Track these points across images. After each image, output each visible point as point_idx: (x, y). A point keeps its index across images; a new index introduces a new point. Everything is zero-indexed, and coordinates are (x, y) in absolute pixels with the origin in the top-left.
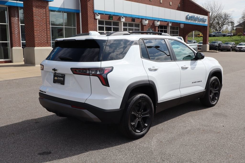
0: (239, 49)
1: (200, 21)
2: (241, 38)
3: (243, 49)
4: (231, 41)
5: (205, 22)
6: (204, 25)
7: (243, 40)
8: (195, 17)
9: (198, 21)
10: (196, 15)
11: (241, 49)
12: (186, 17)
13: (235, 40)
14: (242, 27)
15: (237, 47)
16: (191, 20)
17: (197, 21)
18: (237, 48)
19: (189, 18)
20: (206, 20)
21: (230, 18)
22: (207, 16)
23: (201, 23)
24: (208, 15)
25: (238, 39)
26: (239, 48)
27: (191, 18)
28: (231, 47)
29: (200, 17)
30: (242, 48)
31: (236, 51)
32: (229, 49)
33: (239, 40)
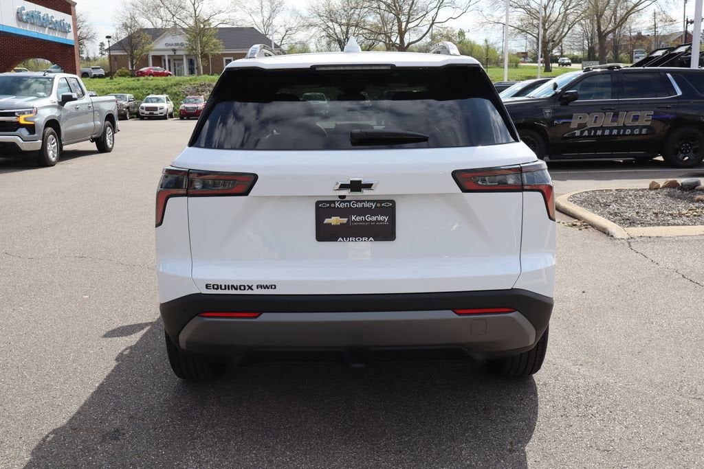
0: (148, 112)
1: (55, 29)
2: (141, 82)
3: (159, 111)
4: (117, 90)
5: (66, 32)
6: (65, 43)
7: (149, 89)
8: (42, 15)
9: (50, 28)
10: (44, 11)
11: (155, 112)
12: (18, 13)
13: (127, 88)
14: (126, 54)
15: (142, 108)
16: (32, 24)
17: (47, 29)
18: (144, 111)
19: (24, 17)
20: (69, 26)
21: (87, 26)
22: (71, 16)
23: (57, 35)
24: (72, 12)
25: (134, 86)
26: (148, 109)
27: (32, 19)
28: (128, 108)
29: (52, 17)
30: (155, 109)
31: (142, 118)
32: (123, 112)
33: (138, 89)
